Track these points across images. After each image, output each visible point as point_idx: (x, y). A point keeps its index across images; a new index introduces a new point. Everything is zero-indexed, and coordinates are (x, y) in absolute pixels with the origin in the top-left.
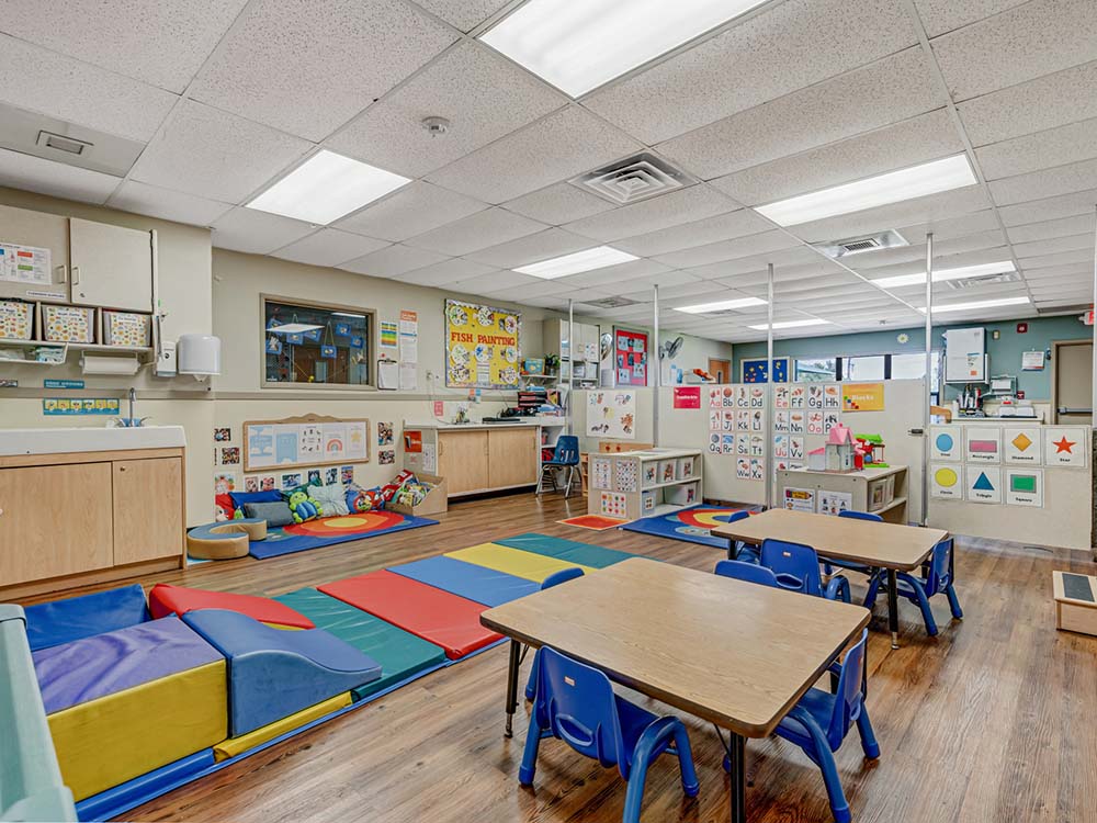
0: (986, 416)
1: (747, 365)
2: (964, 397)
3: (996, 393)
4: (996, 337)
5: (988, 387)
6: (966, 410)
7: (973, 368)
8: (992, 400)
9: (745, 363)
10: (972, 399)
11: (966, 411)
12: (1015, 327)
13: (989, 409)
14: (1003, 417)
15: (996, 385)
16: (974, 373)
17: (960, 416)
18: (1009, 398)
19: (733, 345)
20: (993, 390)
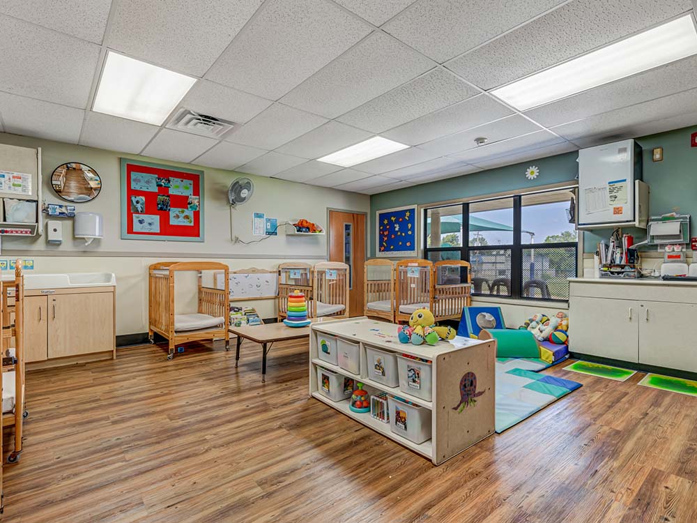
0: (641, 276)
1: (382, 216)
2: (607, 247)
3: (656, 242)
4: (657, 156)
5: (644, 232)
6: (610, 266)
7: (617, 204)
8: (653, 253)
9: (380, 214)
10: (619, 250)
11: (611, 270)
12: (688, 138)
13: (648, 266)
14: (665, 278)
15: (657, 229)
16: (618, 211)
17: (603, 276)
18: (677, 249)
19: (372, 196)
20: (653, 237)
